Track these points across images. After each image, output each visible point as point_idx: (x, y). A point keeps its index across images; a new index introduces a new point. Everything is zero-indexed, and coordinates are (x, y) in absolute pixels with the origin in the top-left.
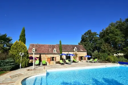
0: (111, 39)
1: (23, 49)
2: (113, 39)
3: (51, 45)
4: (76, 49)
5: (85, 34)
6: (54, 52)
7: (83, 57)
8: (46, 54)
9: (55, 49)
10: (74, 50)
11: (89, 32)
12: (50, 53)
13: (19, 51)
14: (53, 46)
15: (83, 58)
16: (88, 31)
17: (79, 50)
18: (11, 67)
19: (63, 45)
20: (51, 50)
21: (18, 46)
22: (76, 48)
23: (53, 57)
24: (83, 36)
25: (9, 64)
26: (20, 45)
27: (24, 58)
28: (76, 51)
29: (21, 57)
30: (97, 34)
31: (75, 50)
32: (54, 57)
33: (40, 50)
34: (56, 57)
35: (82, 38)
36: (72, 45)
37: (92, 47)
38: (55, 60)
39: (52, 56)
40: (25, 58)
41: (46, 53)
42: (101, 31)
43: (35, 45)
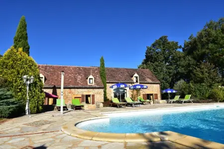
0: (213, 55)
1: (30, 68)
2: (217, 54)
3: (79, 68)
4: (137, 77)
5: (154, 45)
6: (89, 84)
7: (152, 95)
8: (70, 88)
9: (91, 77)
10: (132, 80)
11: (163, 42)
12: (80, 86)
13: (21, 71)
14: (85, 69)
15: (151, 97)
16: (161, 39)
17: (144, 79)
18: (9, 108)
19: (108, 69)
20: (81, 79)
21: (17, 60)
22: (136, 75)
23: (87, 96)
24: (150, 49)
25: (3, 102)
26: (21, 59)
27: (34, 91)
28: (137, 82)
29: (28, 88)
30: (179, 45)
31: (134, 79)
32: (89, 96)
33: (56, 80)
34: (93, 96)
35: (146, 53)
36: (127, 69)
37: (170, 73)
38: (93, 103)
39: (85, 93)
40: (37, 91)
41: (71, 86)
42: (188, 41)
43: (42, 67)
